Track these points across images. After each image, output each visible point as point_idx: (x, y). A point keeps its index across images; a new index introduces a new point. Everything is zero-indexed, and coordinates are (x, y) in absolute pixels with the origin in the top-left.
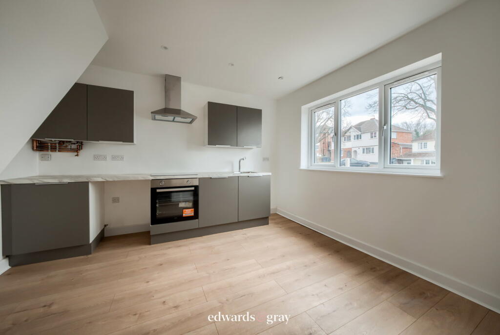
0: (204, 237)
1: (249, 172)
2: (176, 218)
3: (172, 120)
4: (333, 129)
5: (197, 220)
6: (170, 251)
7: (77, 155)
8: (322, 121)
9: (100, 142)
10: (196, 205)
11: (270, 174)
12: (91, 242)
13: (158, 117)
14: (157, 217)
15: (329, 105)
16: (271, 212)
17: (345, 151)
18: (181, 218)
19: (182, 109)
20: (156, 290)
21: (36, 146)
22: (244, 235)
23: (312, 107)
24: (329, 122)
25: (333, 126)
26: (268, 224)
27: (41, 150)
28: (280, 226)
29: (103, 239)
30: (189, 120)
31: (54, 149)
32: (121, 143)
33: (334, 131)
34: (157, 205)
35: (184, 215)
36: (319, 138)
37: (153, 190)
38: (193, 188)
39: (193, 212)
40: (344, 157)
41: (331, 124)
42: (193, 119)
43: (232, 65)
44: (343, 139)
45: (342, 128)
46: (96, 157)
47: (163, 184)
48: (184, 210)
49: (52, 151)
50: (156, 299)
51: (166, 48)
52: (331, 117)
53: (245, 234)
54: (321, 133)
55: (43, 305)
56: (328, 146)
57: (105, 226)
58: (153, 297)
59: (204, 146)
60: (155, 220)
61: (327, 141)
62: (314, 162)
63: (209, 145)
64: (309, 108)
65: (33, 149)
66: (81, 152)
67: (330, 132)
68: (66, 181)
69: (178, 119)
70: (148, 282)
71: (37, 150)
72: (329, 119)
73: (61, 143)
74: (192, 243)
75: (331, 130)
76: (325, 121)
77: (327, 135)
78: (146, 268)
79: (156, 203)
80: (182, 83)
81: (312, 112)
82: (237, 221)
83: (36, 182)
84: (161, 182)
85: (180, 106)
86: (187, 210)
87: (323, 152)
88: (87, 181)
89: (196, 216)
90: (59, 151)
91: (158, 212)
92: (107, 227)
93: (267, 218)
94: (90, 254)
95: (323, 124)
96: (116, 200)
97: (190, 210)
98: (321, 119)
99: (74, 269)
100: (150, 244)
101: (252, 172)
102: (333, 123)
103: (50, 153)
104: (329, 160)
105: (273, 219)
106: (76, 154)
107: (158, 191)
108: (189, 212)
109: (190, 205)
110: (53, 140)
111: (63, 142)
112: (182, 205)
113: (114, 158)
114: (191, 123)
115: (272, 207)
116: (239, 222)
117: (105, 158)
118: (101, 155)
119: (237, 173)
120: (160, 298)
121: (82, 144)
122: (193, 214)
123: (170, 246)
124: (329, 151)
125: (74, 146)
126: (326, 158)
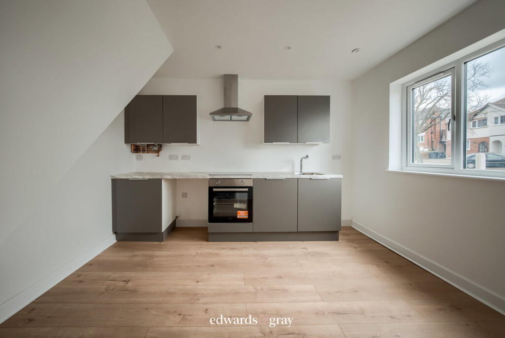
0: (259, 243)
1: (313, 174)
2: (231, 219)
3: (230, 119)
4: (450, 111)
5: (251, 223)
6: (224, 252)
7: (158, 156)
8: (428, 102)
9: (172, 144)
10: (250, 208)
11: (341, 176)
12: (163, 230)
13: (217, 117)
14: (214, 215)
15: (442, 74)
16: (342, 225)
17: (474, 143)
18: (235, 220)
19: (239, 107)
20: (203, 294)
21: (134, 149)
22: (304, 250)
23: (407, 82)
24: (443, 101)
25: (450, 107)
26: (337, 239)
27: (137, 152)
28: (355, 245)
29: (174, 229)
30: (245, 117)
31: (144, 151)
32: (187, 144)
33: (450, 114)
34: (214, 204)
35: (238, 217)
36: (424, 125)
37: (211, 189)
38: (247, 190)
39: (247, 214)
40: (471, 151)
41: (446, 104)
42: (249, 116)
43: (289, 48)
44: (470, 124)
45: (468, 108)
46: (171, 157)
47: (219, 183)
48: (239, 211)
49: (143, 153)
50: (199, 303)
51: (219, 47)
52: (446, 95)
53: (305, 248)
54: (427, 118)
55: (124, 279)
56: (441, 137)
57: (177, 217)
58: (199, 300)
59: (261, 144)
60: (212, 218)
61: (438, 129)
62: (413, 161)
63: (265, 142)
64: (403, 85)
65: (132, 151)
66: (161, 153)
67: (443, 116)
68: (147, 177)
69: (234, 117)
70: (198, 282)
71: (134, 152)
72: (442, 97)
73: (148, 146)
74: (245, 248)
75: (445, 112)
76: (435, 101)
77: (438, 120)
78: (199, 266)
79: (213, 202)
80: (239, 80)
81: (407, 91)
82: (296, 231)
83: (129, 177)
84: (217, 181)
85: (237, 105)
86: (241, 212)
87: (431, 144)
88: (160, 178)
89: (250, 219)
90: (147, 152)
91: (215, 211)
92: (178, 218)
93: (336, 232)
94: (163, 241)
95: (430, 106)
96: (185, 195)
97: (244, 212)
98: (427, 99)
99: (149, 253)
100: (207, 241)
101: (316, 174)
102: (450, 102)
103: (141, 154)
104: (443, 156)
105: (344, 234)
106: (157, 154)
107: (214, 190)
108: (242, 214)
109: (244, 206)
110: (143, 143)
111: (150, 145)
112: (237, 206)
113: (184, 157)
114: (248, 120)
115: (343, 218)
116: (298, 232)
117: (176, 158)
118: (174, 156)
119: (297, 174)
120: (204, 304)
121: (161, 147)
122: (247, 217)
123: (225, 247)
124: (443, 144)
125: (156, 148)
126: (437, 154)
